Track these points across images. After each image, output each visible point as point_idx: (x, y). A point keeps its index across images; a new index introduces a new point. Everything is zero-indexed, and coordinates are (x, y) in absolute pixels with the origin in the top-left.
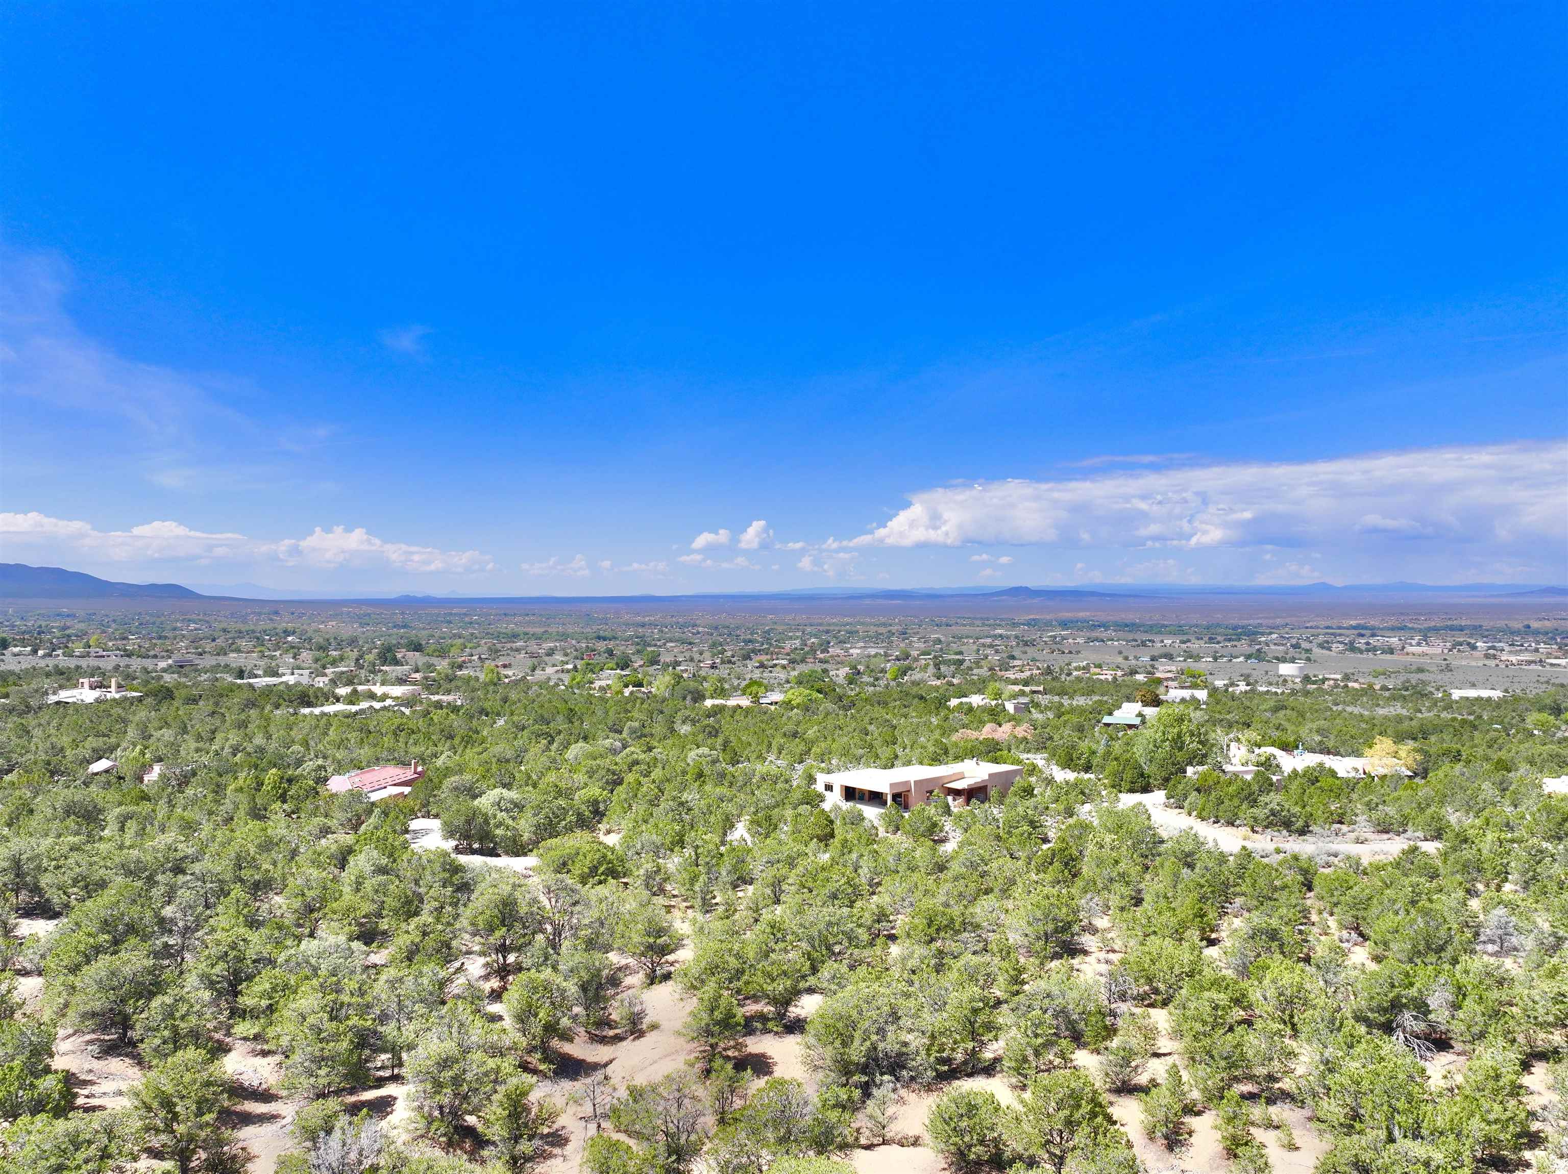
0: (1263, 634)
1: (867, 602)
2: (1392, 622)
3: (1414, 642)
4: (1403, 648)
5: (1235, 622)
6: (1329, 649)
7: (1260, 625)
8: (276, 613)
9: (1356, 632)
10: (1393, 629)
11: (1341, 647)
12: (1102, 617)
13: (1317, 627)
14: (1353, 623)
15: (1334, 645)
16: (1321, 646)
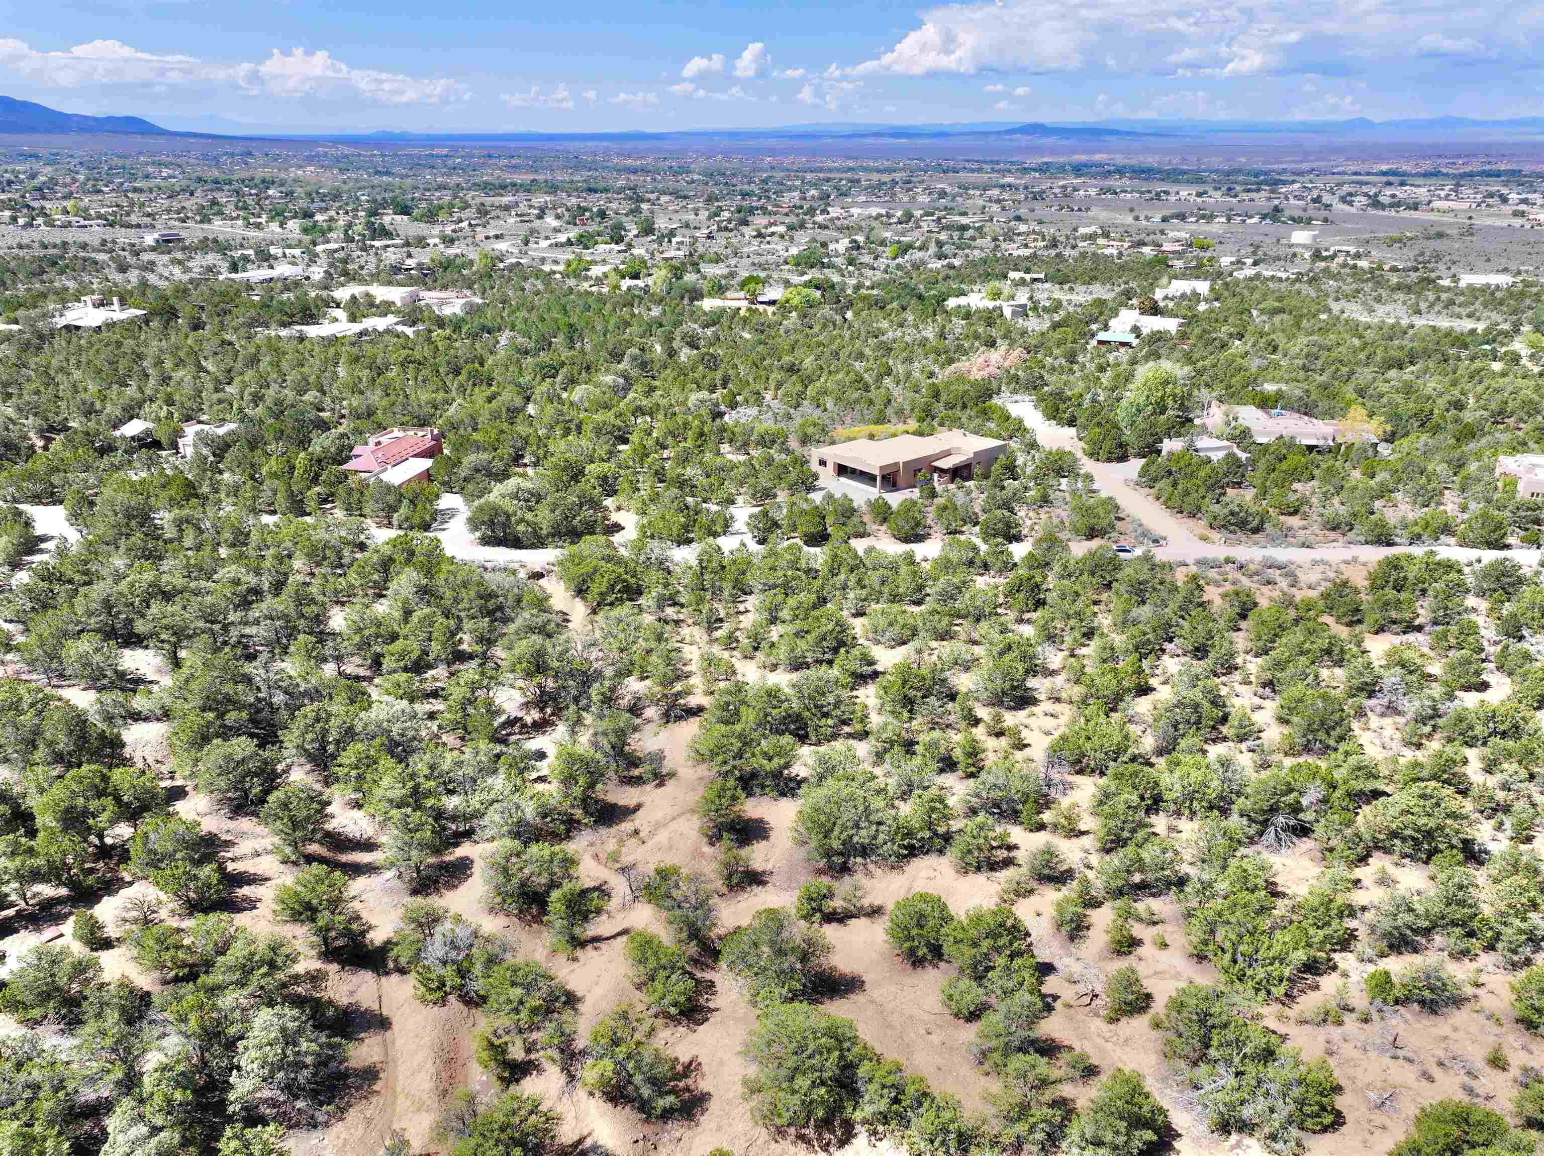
0: (1284, 183)
1: (870, 141)
2: (1427, 166)
3: (1443, 194)
4: (1430, 202)
5: (1259, 166)
6: (1351, 204)
7: (1284, 171)
8: (250, 154)
9: (1384, 179)
10: (1426, 175)
11: (1364, 200)
12: (1119, 159)
13: (1344, 173)
14: (1384, 168)
15: (1358, 198)
16: (1343, 200)
